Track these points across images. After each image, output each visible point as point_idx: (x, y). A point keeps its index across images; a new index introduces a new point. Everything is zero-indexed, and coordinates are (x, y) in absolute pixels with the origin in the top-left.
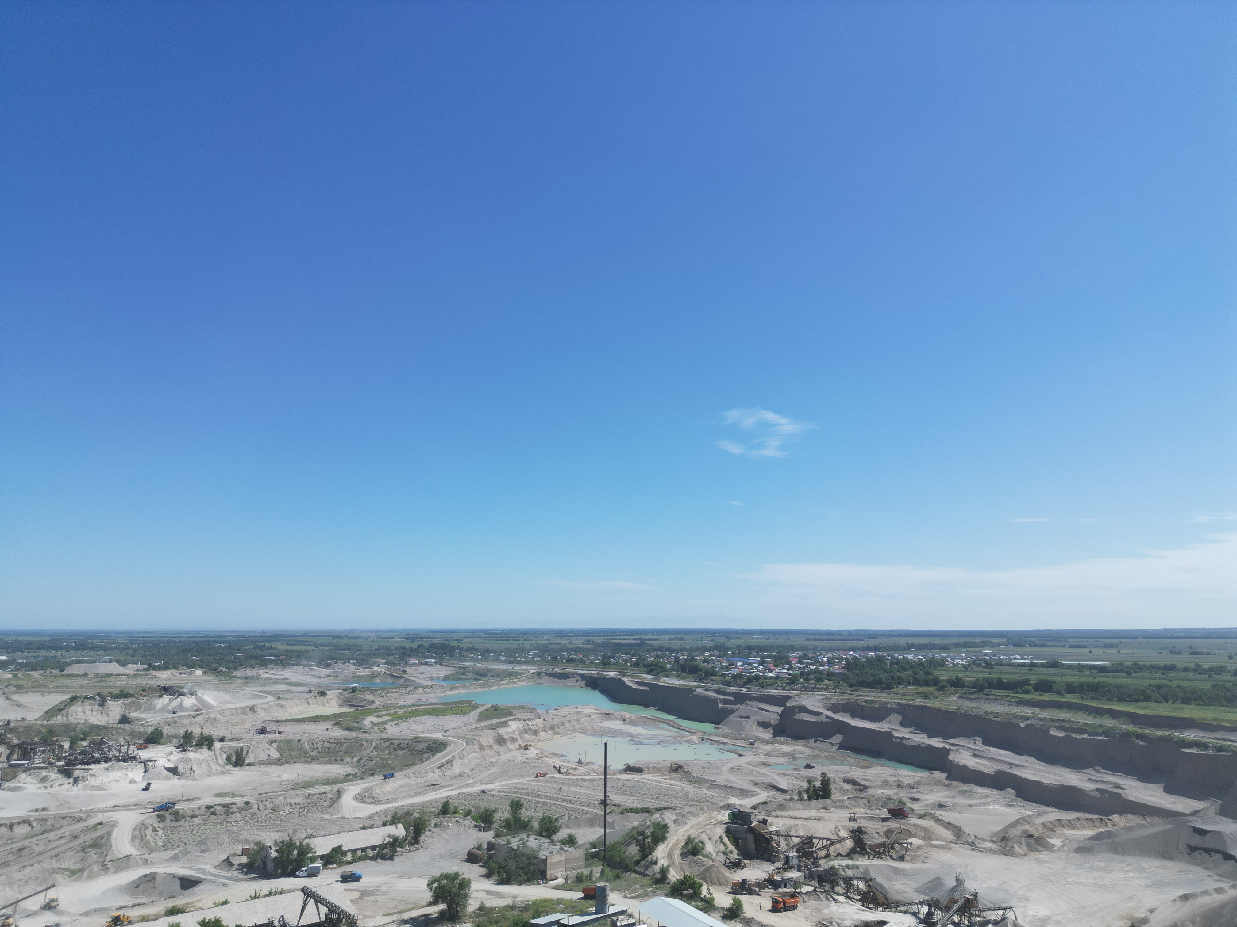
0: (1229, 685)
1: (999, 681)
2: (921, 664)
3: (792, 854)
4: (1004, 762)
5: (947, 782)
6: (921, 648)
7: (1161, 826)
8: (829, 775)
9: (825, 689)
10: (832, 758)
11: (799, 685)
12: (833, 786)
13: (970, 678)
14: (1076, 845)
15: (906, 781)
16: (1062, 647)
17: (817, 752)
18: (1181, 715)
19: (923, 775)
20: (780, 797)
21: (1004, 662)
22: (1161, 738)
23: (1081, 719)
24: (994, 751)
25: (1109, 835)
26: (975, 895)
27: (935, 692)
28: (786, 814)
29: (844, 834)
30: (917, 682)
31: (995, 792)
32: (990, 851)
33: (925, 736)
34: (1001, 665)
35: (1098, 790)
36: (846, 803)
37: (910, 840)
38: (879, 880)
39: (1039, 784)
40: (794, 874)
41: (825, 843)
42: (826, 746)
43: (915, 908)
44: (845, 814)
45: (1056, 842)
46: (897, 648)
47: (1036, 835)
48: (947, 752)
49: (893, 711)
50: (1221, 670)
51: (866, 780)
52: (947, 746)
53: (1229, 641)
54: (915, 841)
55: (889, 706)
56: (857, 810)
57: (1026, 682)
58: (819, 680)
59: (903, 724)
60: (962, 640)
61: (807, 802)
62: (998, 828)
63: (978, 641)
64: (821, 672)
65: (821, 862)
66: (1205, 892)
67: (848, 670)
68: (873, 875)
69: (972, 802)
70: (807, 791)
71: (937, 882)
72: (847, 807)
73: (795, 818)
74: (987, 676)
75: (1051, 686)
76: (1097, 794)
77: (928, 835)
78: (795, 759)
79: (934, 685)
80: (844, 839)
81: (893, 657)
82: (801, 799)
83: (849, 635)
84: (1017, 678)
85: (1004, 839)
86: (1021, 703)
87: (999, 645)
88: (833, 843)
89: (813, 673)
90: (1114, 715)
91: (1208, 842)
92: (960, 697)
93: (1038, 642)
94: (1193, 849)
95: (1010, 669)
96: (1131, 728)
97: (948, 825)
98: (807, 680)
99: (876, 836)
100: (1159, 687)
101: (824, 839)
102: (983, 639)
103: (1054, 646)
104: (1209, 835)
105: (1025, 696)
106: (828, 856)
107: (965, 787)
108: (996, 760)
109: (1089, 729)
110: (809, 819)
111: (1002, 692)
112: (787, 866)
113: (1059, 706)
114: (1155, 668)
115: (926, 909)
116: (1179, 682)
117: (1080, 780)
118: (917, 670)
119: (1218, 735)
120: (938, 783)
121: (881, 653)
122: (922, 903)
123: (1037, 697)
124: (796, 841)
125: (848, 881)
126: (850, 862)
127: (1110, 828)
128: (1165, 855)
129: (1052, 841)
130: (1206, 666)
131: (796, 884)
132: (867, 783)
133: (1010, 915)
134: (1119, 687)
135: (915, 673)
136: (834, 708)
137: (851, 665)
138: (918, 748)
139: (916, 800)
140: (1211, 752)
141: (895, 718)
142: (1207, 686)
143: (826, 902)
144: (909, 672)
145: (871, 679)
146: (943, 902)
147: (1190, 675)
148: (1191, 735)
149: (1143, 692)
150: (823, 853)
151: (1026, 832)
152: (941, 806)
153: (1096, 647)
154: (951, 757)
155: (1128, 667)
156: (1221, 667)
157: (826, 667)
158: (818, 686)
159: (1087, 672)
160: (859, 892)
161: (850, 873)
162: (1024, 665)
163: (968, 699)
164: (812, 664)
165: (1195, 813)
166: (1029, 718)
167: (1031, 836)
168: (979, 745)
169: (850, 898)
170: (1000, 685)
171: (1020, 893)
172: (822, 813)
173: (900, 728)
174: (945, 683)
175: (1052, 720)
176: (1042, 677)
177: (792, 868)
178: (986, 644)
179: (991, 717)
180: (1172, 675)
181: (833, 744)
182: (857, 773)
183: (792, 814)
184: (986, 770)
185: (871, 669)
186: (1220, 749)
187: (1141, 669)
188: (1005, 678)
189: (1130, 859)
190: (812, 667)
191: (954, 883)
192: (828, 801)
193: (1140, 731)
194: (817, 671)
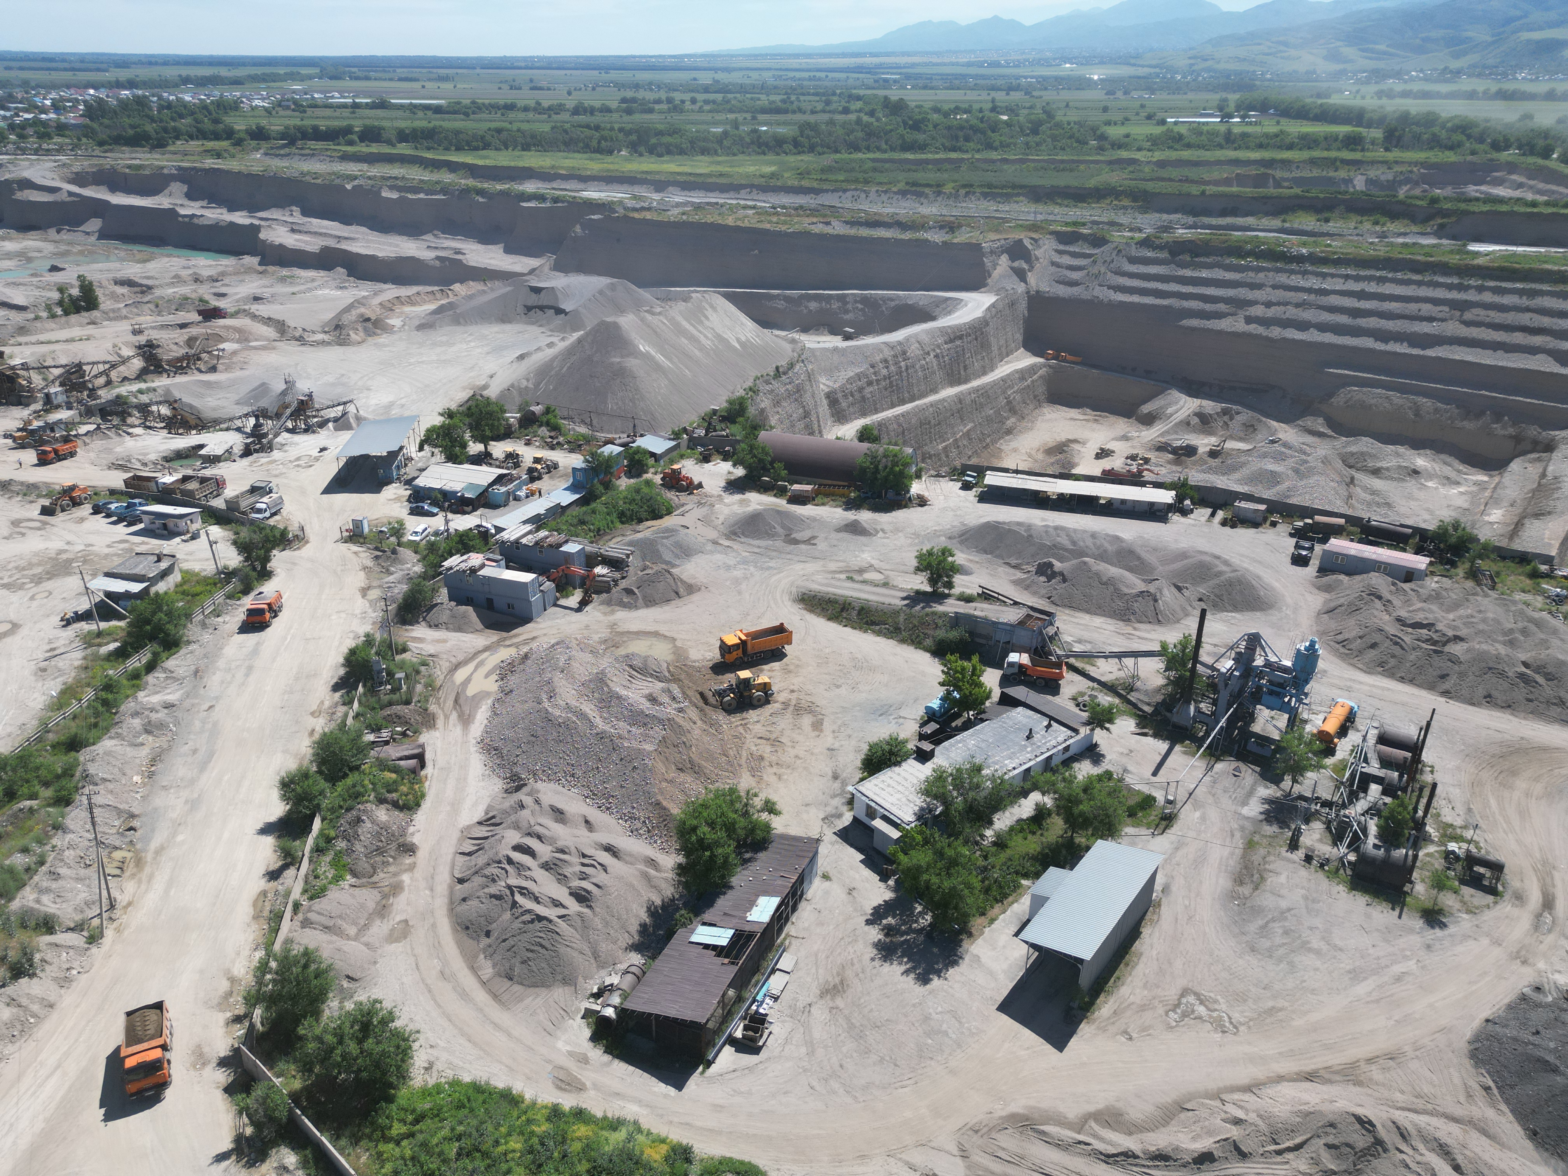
0: (567, 126)
1: (315, 128)
2: (204, 107)
3: (54, 389)
4: (331, 236)
5: (261, 268)
6: (202, 82)
7: (500, 289)
8: (90, 277)
9: (58, 151)
10: (91, 253)
11: (11, 146)
12: (99, 292)
13: (276, 125)
14: (417, 323)
15: (205, 273)
16: (391, 80)
17: (63, 248)
18: (521, 164)
19: (227, 262)
20: (17, 318)
21: (319, 102)
22: (502, 193)
23: (416, 174)
24: (317, 224)
25: (451, 306)
26: (310, 395)
27: (231, 149)
28: (33, 339)
29: (127, 352)
30: (202, 135)
31: (322, 273)
32: (323, 343)
33: (224, 211)
34: (316, 106)
35: (438, 258)
36: (124, 312)
37: (221, 346)
38: (187, 399)
39: (373, 257)
40: (63, 415)
41: (101, 368)
42: (78, 237)
43: (238, 423)
44: (125, 326)
45: (395, 321)
46: (165, 84)
47: (373, 318)
48: (256, 229)
49: (172, 178)
50: (559, 109)
51: (148, 278)
52: (256, 222)
53: (568, 72)
54: (227, 346)
55: (166, 171)
56: (141, 319)
57: (348, 130)
58: (44, 136)
59: (191, 196)
60: (259, 71)
61: (64, 319)
62: (329, 315)
63: (282, 72)
64: (44, 124)
65: (100, 392)
66: (539, 349)
67: (92, 119)
68: (177, 395)
69: (295, 289)
70: (60, 303)
71: (263, 389)
72: (126, 317)
73: (49, 342)
74: (298, 122)
75: (379, 134)
76: (437, 262)
77: (244, 337)
78: (29, 260)
79: (227, 139)
80: (129, 358)
81: (160, 98)
82: (53, 316)
83: (82, 61)
84: (336, 123)
85: (337, 327)
86: (345, 158)
87: (310, 77)
88: (113, 366)
89: (31, 125)
90: (452, 167)
91: (543, 299)
92: (266, 154)
93: (360, 74)
94: (529, 309)
95: (328, 112)
96: (471, 182)
97: (268, 321)
98: (22, 137)
99: (175, 347)
100: (499, 131)
101: (98, 363)
102: (288, 70)
103: (380, 79)
104: (543, 293)
105: (349, 149)
106: (109, 383)
107: (285, 272)
108: (321, 234)
109: (425, 187)
110: (72, 340)
111: (319, 145)
112: (49, 404)
113: (390, 159)
114: (493, 107)
115: (252, 421)
116: (519, 125)
117: (418, 248)
118: (200, 116)
119: (555, 185)
120: (249, 270)
121: (140, 92)
122: (246, 415)
123: (363, 149)
124: (57, 372)
125: (144, 409)
126: (143, 386)
127: (452, 299)
128: (504, 319)
129: (390, 322)
130: (545, 104)
131: (69, 425)
132: (149, 282)
133: (351, 408)
134: (457, 132)
135: (196, 120)
136: (79, 179)
137: (95, 110)
138: (216, 228)
139: (223, 295)
140: (548, 205)
141: (178, 188)
142: (546, 128)
143: (117, 439)
144: (188, 120)
145: (131, 132)
146: (272, 410)
147: (531, 115)
148: (530, 187)
149: (483, 137)
150: (102, 380)
151: (362, 315)
152: (257, 299)
153: (430, 80)
154: (262, 236)
155: (466, 107)
156: (560, 105)
157: (52, 116)
158: (45, 146)
159: (420, 114)
160: (160, 416)
161: (145, 399)
162: (344, 106)
163: (277, 156)
164: (26, 111)
165: (532, 271)
166: (356, 178)
167: (368, 320)
168: (297, 217)
169: (150, 428)
170: (318, 135)
171: (360, 383)
172: (90, 330)
173: (186, 202)
174: (242, 135)
175: (384, 178)
176: (368, 122)
177: (58, 407)
178: (293, 77)
179: (308, 178)
180: (512, 115)
181: (88, 233)
182: (133, 270)
183: (42, 337)
184: (309, 248)
185: (129, 116)
186: (556, 200)
187: (479, 108)
188: (323, 125)
189: (472, 329)
190: (27, 116)
191: (283, 386)
192: (95, 314)
193: (479, 185)
194: (36, 122)
